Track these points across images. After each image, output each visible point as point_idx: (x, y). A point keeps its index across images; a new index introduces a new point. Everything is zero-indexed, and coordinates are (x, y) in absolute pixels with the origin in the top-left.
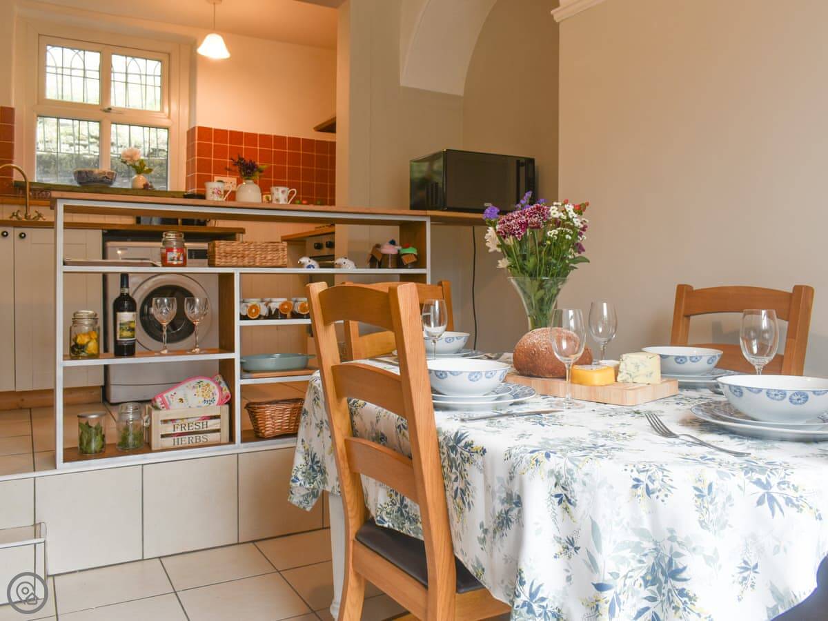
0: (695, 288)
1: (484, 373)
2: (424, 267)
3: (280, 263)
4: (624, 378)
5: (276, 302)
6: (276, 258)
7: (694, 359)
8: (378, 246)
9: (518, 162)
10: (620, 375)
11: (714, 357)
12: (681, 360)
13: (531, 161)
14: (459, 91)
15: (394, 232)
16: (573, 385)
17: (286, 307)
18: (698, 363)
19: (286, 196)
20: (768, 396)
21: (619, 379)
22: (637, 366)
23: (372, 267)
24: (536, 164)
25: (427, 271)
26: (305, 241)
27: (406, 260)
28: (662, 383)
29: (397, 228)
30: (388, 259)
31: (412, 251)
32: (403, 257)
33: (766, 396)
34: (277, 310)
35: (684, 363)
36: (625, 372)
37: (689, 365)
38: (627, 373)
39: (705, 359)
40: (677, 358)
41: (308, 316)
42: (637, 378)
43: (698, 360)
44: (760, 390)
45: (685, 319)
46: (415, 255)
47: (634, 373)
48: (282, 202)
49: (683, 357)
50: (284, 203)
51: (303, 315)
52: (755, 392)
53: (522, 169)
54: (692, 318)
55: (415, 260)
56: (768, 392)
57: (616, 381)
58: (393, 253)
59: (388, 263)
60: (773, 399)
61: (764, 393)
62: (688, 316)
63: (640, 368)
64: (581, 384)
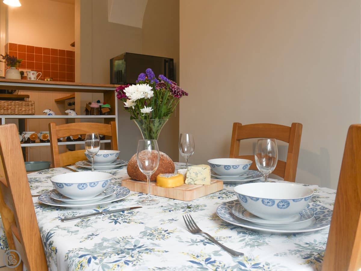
0: (243, 125)
1: (88, 184)
2: (114, 114)
3: (30, 112)
4: (189, 181)
5: (28, 134)
6: (27, 110)
7: (235, 167)
8: (90, 103)
9: (165, 60)
10: (187, 180)
11: (247, 165)
12: (228, 168)
13: (172, 60)
14: (140, 25)
15: (101, 96)
16: (157, 187)
17: (34, 136)
18: (237, 169)
19: (35, 76)
20: (263, 203)
21: (186, 182)
22: (197, 174)
23: (87, 114)
24: (174, 62)
25: (116, 116)
26: (64, 102)
27: (103, 111)
28: (211, 184)
29: (103, 94)
30: (94, 110)
31: (107, 106)
32: (102, 109)
33: (261, 202)
34: (29, 138)
35: (229, 169)
36: (190, 177)
37: (232, 171)
38: (191, 178)
39: (241, 167)
40: (225, 166)
41: (48, 141)
42: (197, 181)
43: (237, 168)
44: (257, 199)
45: (237, 141)
46: (109, 108)
47: (195, 178)
48: (33, 79)
49: (229, 166)
50: (34, 79)
51: (45, 141)
52: (255, 200)
53: (167, 64)
54: (241, 141)
55: (109, 110)
56: (263, 200)
57: (185, 183)
58: (97, 107)
59: (94, 112)
60: (266, 205)
61: (260, 201)
62: (239, 140)
63: (198, 175)
64: (161, 186)
